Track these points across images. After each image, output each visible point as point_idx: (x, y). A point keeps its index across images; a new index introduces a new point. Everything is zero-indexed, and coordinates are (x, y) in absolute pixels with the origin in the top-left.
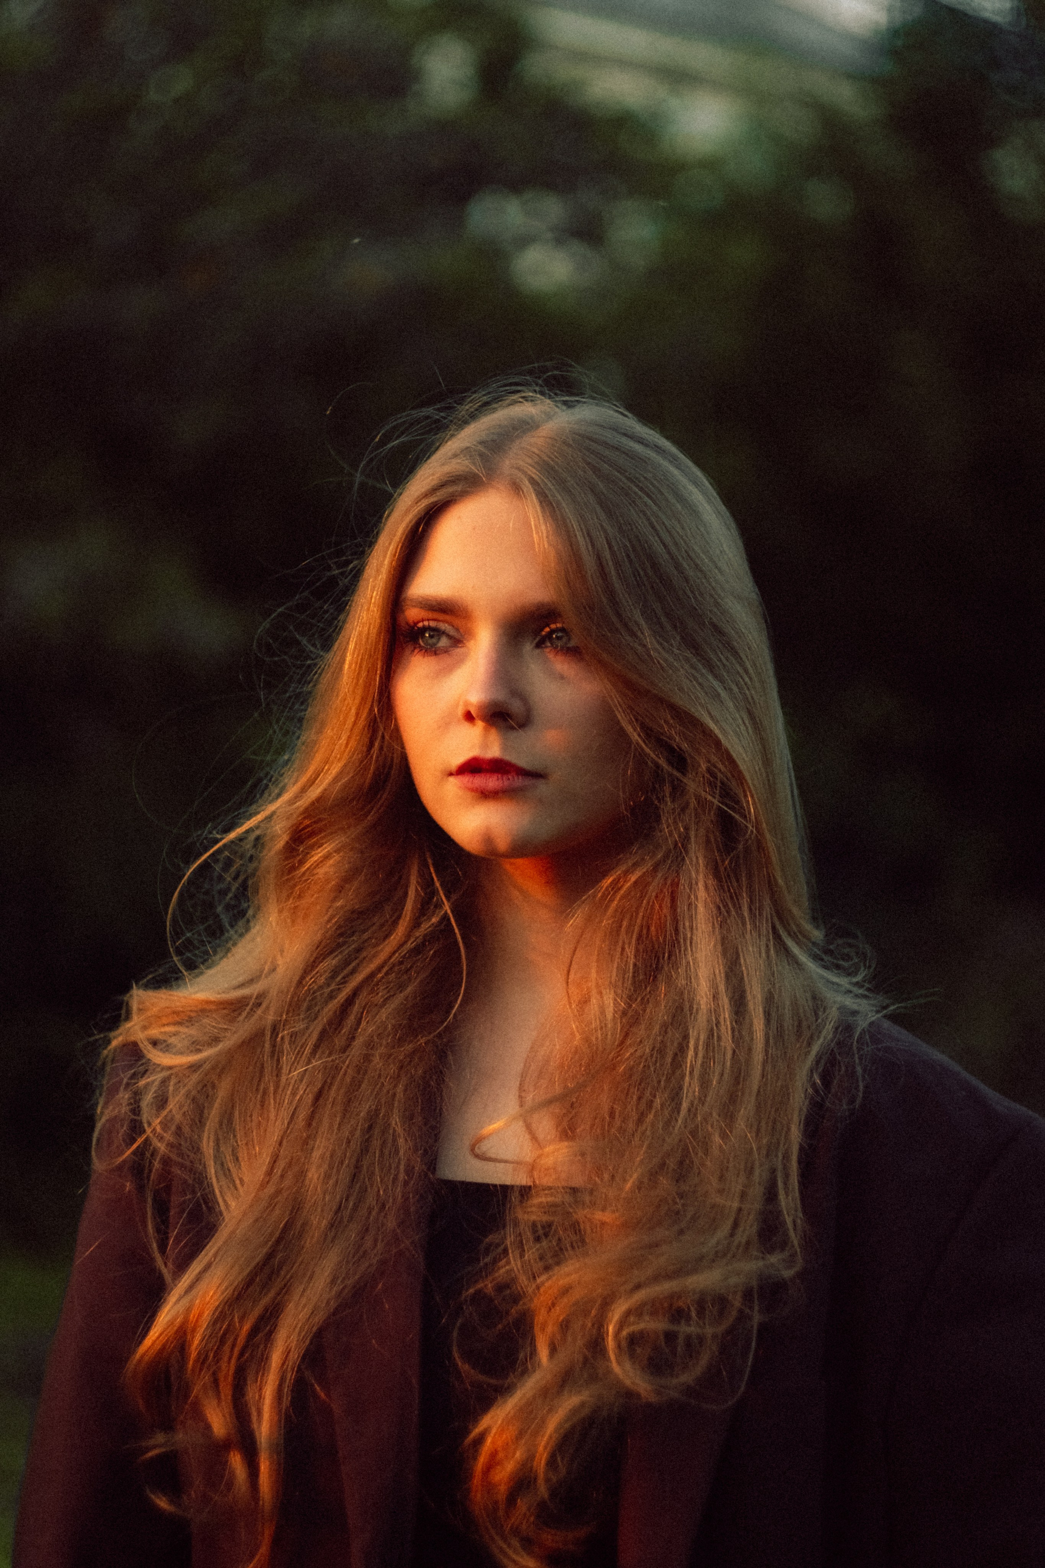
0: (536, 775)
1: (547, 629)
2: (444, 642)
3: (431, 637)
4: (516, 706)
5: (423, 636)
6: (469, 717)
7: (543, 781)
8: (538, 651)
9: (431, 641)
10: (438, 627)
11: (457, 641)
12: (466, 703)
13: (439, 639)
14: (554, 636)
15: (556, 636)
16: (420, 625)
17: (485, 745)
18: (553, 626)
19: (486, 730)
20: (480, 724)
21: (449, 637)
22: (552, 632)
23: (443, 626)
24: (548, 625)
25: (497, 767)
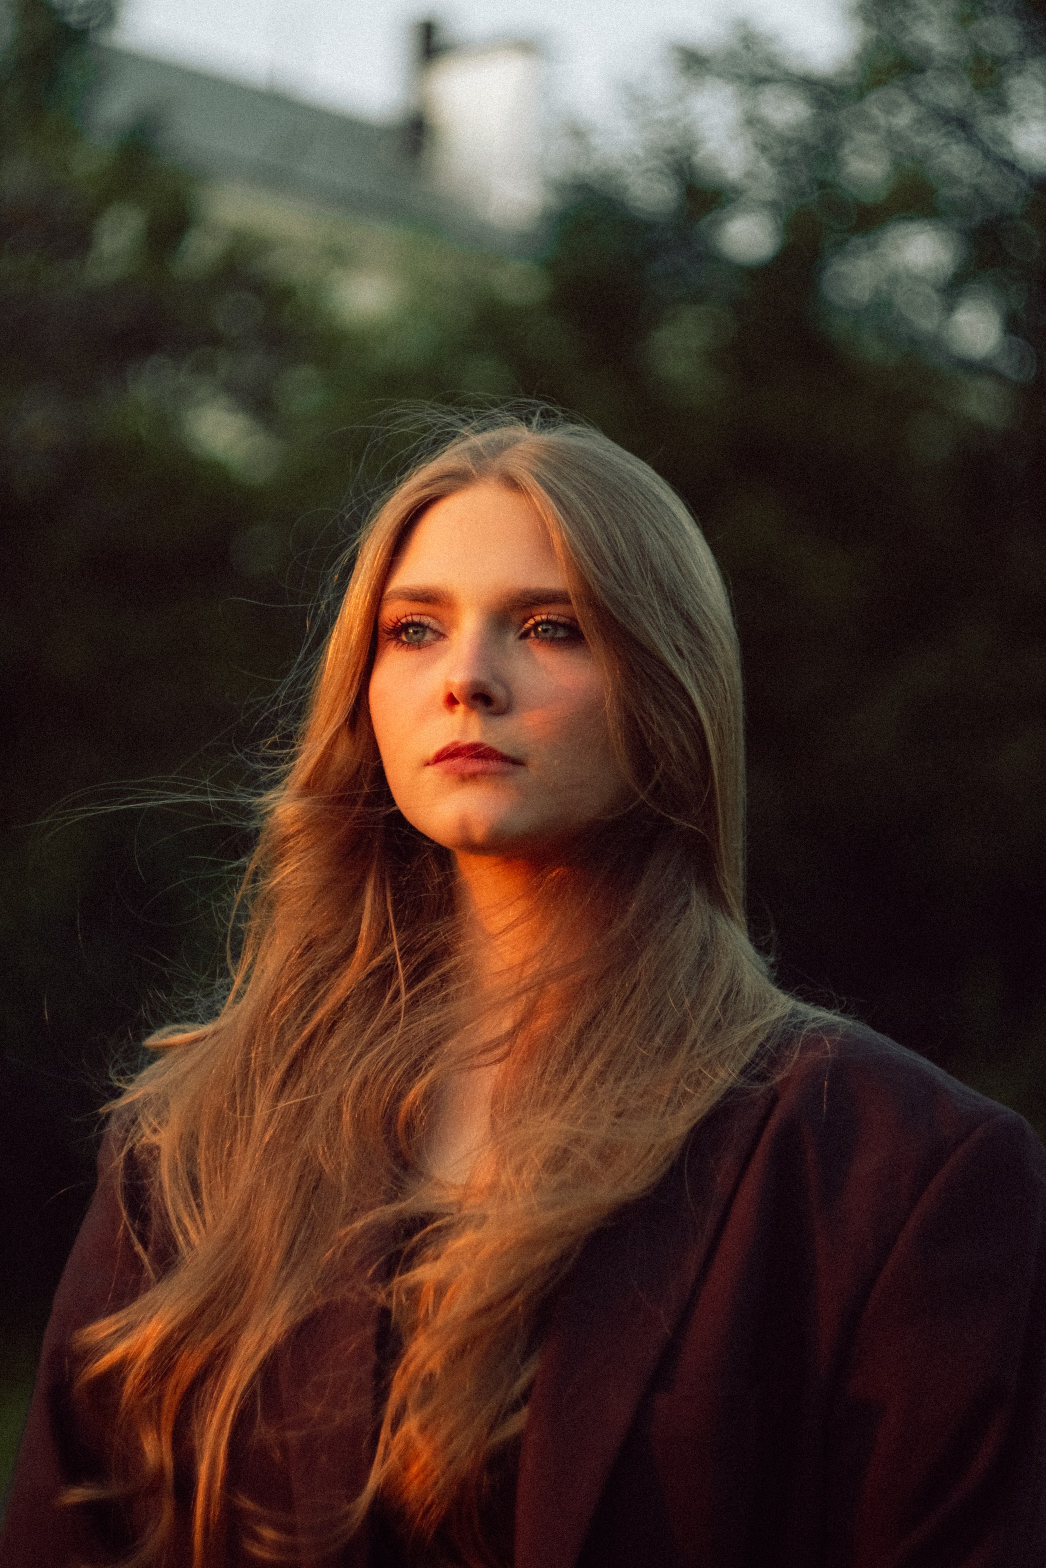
0: (517, 762)
1: (532, 622)
2: (429, 636)
3: (415, 633)
4: (498, 691)
5: (407, 633)
6: (451, 701)
7: (522, 769)
8: (521, 642)
9: (415, 637)
10: (422, 621)
11: (441, 635)
12: (448, 684)
13: (424, 635)
14: (540, 629)
15: (542, 629)
16: (404, 621)
17: (464, 731)
18: (538, 618)
19: (466, 714)
20: (461, 708)
21: (435, 632)
22: (537, 624)
23: (426, 620)
24: (532, 617)
25: (477, 752)
